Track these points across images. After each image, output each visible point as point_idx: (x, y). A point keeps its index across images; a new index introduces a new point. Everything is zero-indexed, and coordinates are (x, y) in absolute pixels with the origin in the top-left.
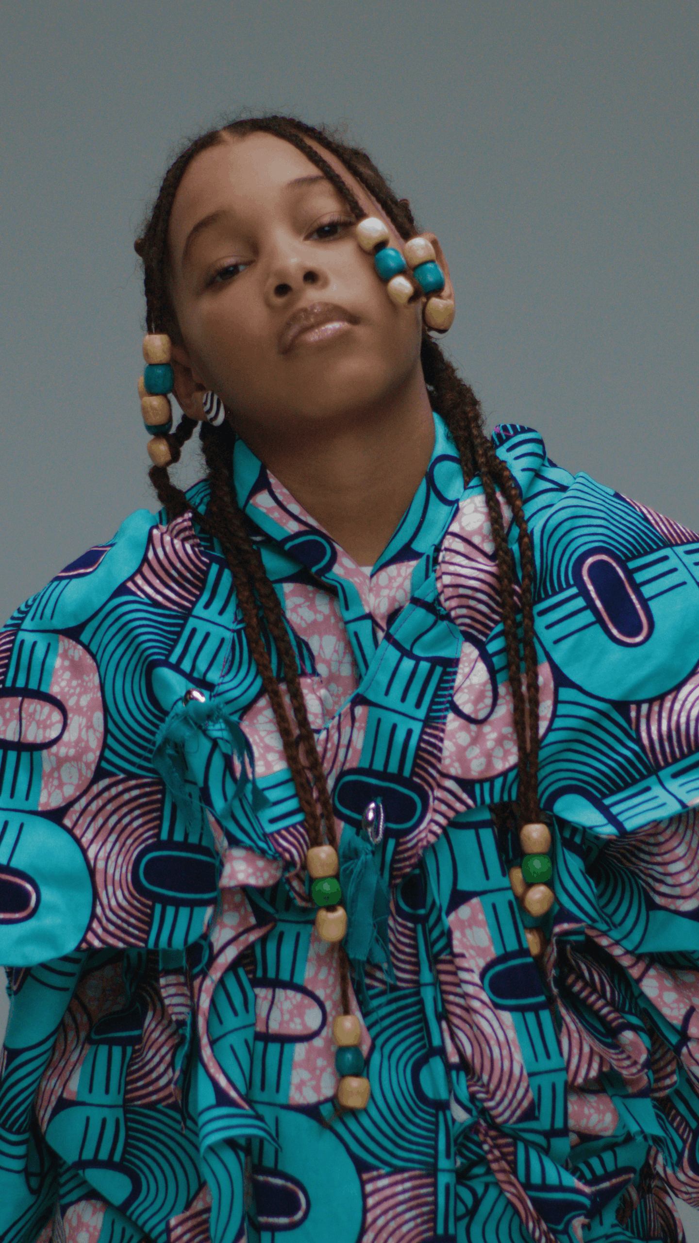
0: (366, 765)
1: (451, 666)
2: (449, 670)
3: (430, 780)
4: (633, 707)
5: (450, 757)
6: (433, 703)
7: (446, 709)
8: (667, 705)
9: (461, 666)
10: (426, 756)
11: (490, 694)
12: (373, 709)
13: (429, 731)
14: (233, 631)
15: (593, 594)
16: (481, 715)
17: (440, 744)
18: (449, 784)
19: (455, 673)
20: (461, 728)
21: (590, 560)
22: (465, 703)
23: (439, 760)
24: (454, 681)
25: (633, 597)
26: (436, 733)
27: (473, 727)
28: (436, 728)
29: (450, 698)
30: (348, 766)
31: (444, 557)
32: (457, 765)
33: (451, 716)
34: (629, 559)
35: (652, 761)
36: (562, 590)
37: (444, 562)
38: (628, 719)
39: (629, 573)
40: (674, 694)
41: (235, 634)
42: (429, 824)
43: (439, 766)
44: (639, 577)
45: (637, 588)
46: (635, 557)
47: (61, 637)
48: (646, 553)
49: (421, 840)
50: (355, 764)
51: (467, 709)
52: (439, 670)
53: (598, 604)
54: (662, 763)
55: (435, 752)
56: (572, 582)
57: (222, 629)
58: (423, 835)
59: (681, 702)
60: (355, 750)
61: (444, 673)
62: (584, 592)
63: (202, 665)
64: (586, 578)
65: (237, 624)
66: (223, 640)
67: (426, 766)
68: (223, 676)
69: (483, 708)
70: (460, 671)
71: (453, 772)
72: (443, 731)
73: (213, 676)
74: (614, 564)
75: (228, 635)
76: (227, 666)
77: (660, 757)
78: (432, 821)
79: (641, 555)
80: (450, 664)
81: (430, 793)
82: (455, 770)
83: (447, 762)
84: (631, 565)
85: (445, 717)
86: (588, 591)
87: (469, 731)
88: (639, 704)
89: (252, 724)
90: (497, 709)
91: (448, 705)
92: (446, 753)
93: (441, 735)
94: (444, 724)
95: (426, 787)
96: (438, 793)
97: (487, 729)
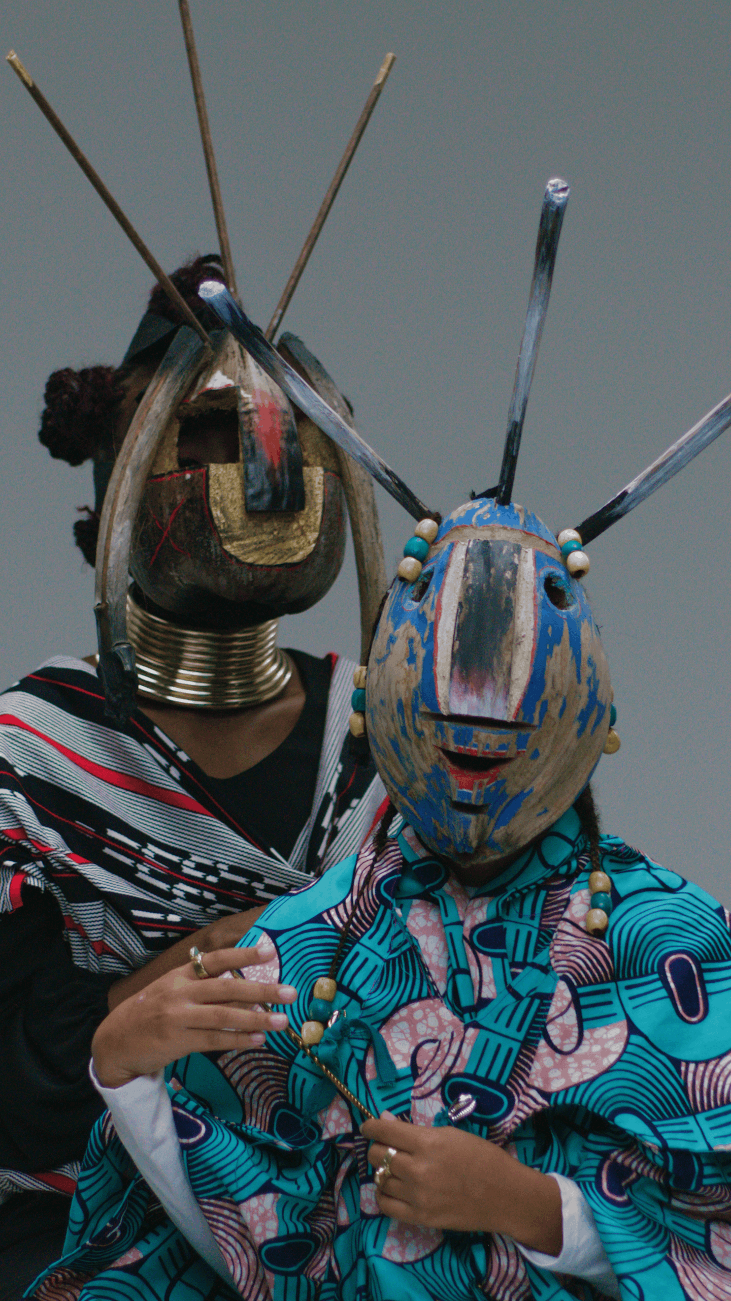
0: (471, 1071)
1: (547, 999)
2: (545, 1002)
3: (518, 1088)
4: (683, 1064)
5: (536, 1074)
6: (531, 1027)
7: (539, 1035)
8: (711, 1067)
9: (554, 999)
10: (519, 1071)
11: (576, 1034)
12: (483, 1032)
13: (524, 1051)
14: (385, 961)
15: (670, 979)
16: (567, 1048)
17: (530, 1064)
18: (533, 1093)
19: (549, 1005)
20: (549, 1054)
21: (673, 957)
22: (555, 1036)
23: (528, 1075)
24: (547, 1010)
25: (699, 989)
26: (529, 1054)
27: (558, 1056)
28: (529, 1050)
29: (543, 1026)
30: (454, 1071)
31: (557, 936)
32: (540, 1079)
33: (542, 1042)
34: (704, 961)
35: (692, 1106)
36: (647, 974)
37: (557, 939)
38: (679, 1071)
39: (701, 971)
40: (717, 1061)
41: (385, 964)
42: (513, 1117)
43: (527, 1080)
44: (707, 976)
45: (703, 983)
46: (708, 961)
47: (264, 933)
48: (718, 961)
49: (506, 1129)
50: (462, 1070)
51: (556, 1042)
52: (537, 1002)
53: (672, 985)
54: (700, 1109)
55: (526, 1069)
56: (656, 970)
57: (377, 957)
58: (507, 1125)
59: (721, 1068)
60: (463, 1059)
61: (542, 1004)
62: (663, 979)
63: (357, 982)
64: (667, 968)
65: (390, 954)
66: (376, 967)
67: (518, 1078)
68: (370, 994)
69: (568, 1044)
70: (553, 1003)
71: (536, 1084)
72: (534, 1053)
73: (363, 993)
74: (691, 962)
75: (381, 963)
76: (376, 986)
77: (699, 1105)
78: (516, 1116)
79: (713, 961)
80: (546, 998)
81: (516, 1097)
82: (538, 1083)
83: (533, 1077)
84: (704, 966)
85: (537, 1042)
86: (666, 977)
87: (554, 1058)
88: (688, 1063)
89: (388, 1032)
90: (581, 1047)
91: (541, 1032)
92: (533, 1070)
93: (533, 1056)
94: (536, 1048)
95: (514, 1093)
96: (523, 1098)
97: (570, 1059)
